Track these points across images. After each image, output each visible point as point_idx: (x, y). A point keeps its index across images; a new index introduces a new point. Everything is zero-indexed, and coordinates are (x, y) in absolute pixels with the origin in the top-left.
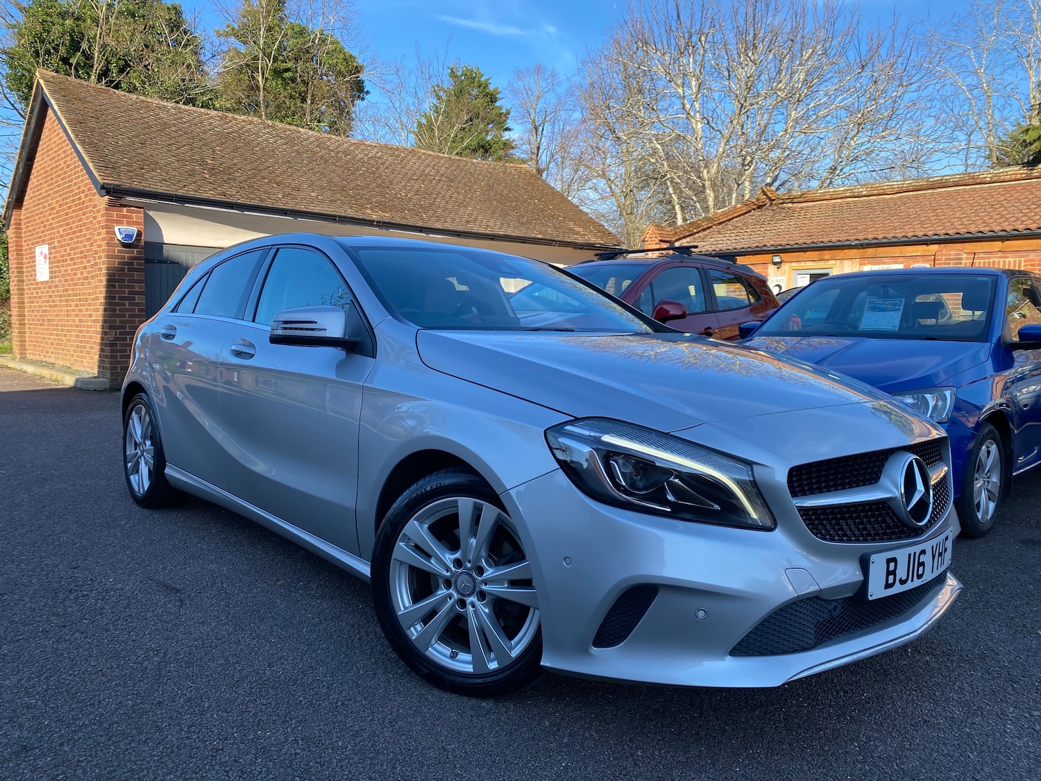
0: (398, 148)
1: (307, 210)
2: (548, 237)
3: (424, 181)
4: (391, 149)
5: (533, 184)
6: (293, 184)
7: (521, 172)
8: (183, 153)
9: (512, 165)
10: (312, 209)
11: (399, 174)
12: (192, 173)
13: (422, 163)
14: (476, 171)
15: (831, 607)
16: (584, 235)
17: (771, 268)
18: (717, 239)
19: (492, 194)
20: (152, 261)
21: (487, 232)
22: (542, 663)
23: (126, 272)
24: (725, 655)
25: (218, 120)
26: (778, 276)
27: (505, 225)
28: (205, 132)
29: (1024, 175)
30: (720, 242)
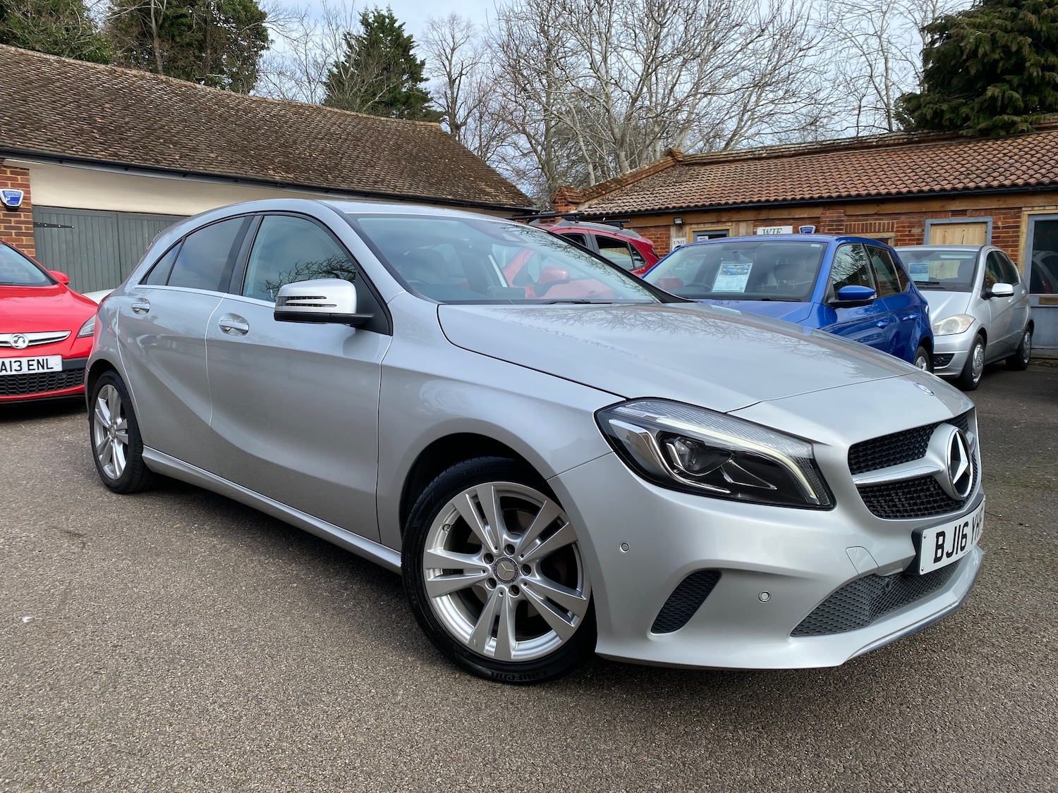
0: (302, 105)
1: (206, 172)
2: (458, 198)
3: (329, 140)
4: (294, 106)
5: (443, 143)
6: (190, 144)
7: (431, 131)
8: (69, 111)
9: (422, 123)
10: (211, 170)
11: (303, 133)
12: (80, 132)
13: (328, 121)
14: (384, 128)
15: (884, 584)
16: (496, 196)
17: (673, 231)
18: (624, 201)
19: (400, 153)
20: (42, 225)
21: (396, 193)
22: (597, 650)
23: (14, 236)
24: (787, 636)
25: (107, 75)
26: (679, 237)
27: (414, 186)
28: (92, 88)
29: (905, 140)
30: (627, 204)
